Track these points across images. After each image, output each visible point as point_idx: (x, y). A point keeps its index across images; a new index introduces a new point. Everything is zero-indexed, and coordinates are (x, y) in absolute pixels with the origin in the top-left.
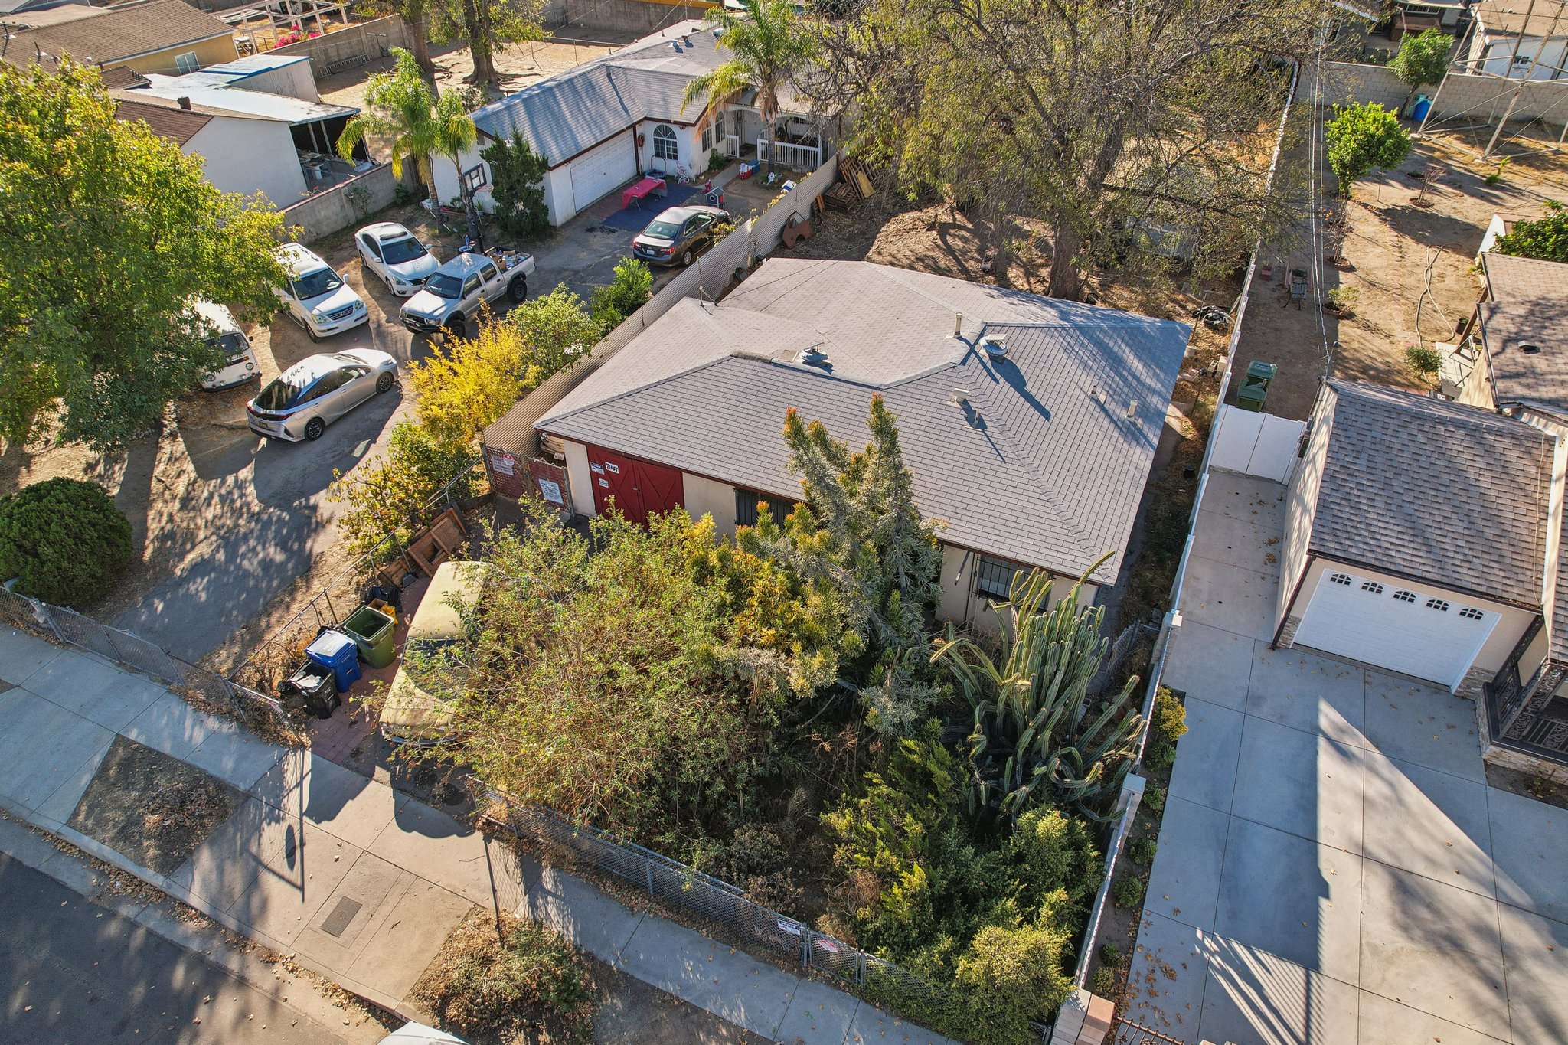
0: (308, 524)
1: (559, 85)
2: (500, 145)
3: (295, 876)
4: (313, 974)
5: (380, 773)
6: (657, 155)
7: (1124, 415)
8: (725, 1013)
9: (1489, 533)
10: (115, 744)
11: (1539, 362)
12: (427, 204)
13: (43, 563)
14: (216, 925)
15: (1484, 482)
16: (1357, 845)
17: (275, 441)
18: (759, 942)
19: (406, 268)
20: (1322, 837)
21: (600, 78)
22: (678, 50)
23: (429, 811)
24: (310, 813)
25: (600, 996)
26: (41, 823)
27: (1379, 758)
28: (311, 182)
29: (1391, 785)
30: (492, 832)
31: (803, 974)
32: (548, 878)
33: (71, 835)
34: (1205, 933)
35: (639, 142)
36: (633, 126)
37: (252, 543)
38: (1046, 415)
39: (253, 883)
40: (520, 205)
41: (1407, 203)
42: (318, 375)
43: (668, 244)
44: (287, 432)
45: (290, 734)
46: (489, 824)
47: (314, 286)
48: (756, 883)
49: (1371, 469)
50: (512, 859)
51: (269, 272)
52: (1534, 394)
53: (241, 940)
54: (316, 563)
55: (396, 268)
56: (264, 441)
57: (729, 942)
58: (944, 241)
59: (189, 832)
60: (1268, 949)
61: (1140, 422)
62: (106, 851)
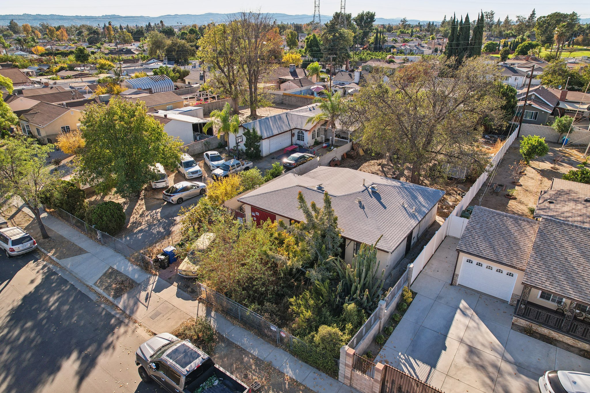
0: (173, 223)
1: (271, 117)
2: (249, 131)
3: (146, 304)
4: (145, 327)
5: (175, 284)
6: (298, 139)
7: (412, 211)
8: (252, 352)
9: (514, 248)
10: (109, 268)
11: (552, 206)
12: (227, 148)
13: (103, 221)
14: (124, 312)
15: (516, 234)
16: (460, 339)
17: (169, 203)
18: (266, 335)
19: (216, 163)
20: (449, 335)
21: (284, 116)
22: (310, 110)
23: (186, 294)
24: (154, 290)
25: (218, 342)
26: (88, 283)
27: (476, 317)
28: (195, 139)
29: (477, 324)
30: (201, 301)
31: (277, 346)
32: (213, 314)
33: (94, 287)
34: (402, 354)
35: (293, 135)
36: (291, 130)
37: (156, 226)
38: (385, 208)
39: (136, 304)
40: (252, 149)
41: (550, 168)
42: (184, 186)
43: (293, 162)
44: (172, 200)
45: (154, 272)
46: (201, 299)
47: (188, 165)
48: (266, 315)
49: (481, 228)
50: (204, 308)
51: (177, 157)
52: (546, 214)
53: (129, 317)
54: (172, 233)
55: (213, 163)
56: (166, 203)
57: (258, 335)
58: (382, 169)
59: (122, 290)
60: (420, 360)
61: (416, 214)
62: (102, 291)
